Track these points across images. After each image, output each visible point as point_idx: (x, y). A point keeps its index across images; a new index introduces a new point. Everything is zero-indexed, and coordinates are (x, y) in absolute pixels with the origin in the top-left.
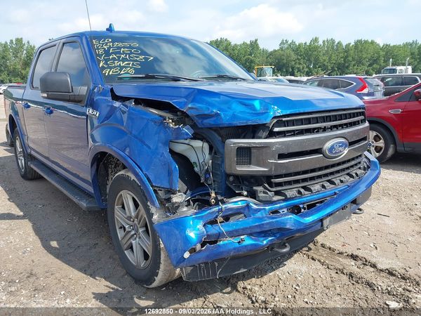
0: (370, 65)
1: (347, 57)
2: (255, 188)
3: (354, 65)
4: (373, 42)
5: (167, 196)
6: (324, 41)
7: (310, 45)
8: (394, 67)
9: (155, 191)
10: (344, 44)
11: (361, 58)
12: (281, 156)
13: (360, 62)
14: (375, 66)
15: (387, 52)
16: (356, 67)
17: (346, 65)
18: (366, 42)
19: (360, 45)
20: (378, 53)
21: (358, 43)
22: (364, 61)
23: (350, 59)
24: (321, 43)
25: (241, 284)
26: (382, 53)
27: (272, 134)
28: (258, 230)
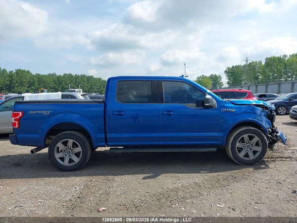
0: (29, 87)
1: (12, 80)
10: (8, 71)
11: (22, 82)
13: (21, 85)
14: (32, 87)
15: (39, 79)
16: (19, 88)
17: (12, 86)
18: (24, 71)
20: (33, 79)
21: (19, 71)
22: (25, 84)
23: (14, 82)
26: (36, 79)
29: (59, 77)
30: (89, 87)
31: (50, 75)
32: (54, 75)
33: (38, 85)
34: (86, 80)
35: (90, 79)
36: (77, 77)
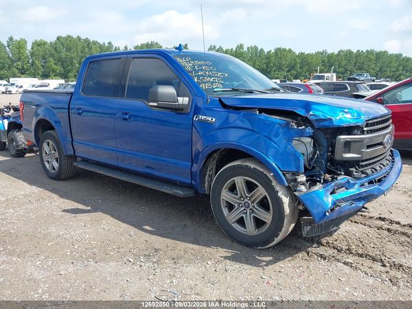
0: (288, 71)
1: (269, 63)
2: (350, 169)
3: (275, 71)
4: (290, 51)
5: (293, 178)
6: (248, 48)
7: (236, 51)
8: (322, 74)
9: (284, 175)
10: (266, 51)
11: (280, 64)
12: (368, 147)
13: (280, 68)
14: (292, 72)
15: (303, 60)
16: (276, 72)
17: (269, 70)
18: (284, 50)
19: (279, 52)
20: (295, 60)
21: (278, 50)
22: (284, 68)
23: (272, 65)
24: (245, 49)
25: (324, 241)
26: (298, 61)
27: (363, 132)
28: (359, 197)
29: (331, 56)
30: (378, 69)
31: (318, 53)
32: (324, 52)
33: (301, 68)
34: (373, 58)
35: (380, 56)
36: (359, 54)
